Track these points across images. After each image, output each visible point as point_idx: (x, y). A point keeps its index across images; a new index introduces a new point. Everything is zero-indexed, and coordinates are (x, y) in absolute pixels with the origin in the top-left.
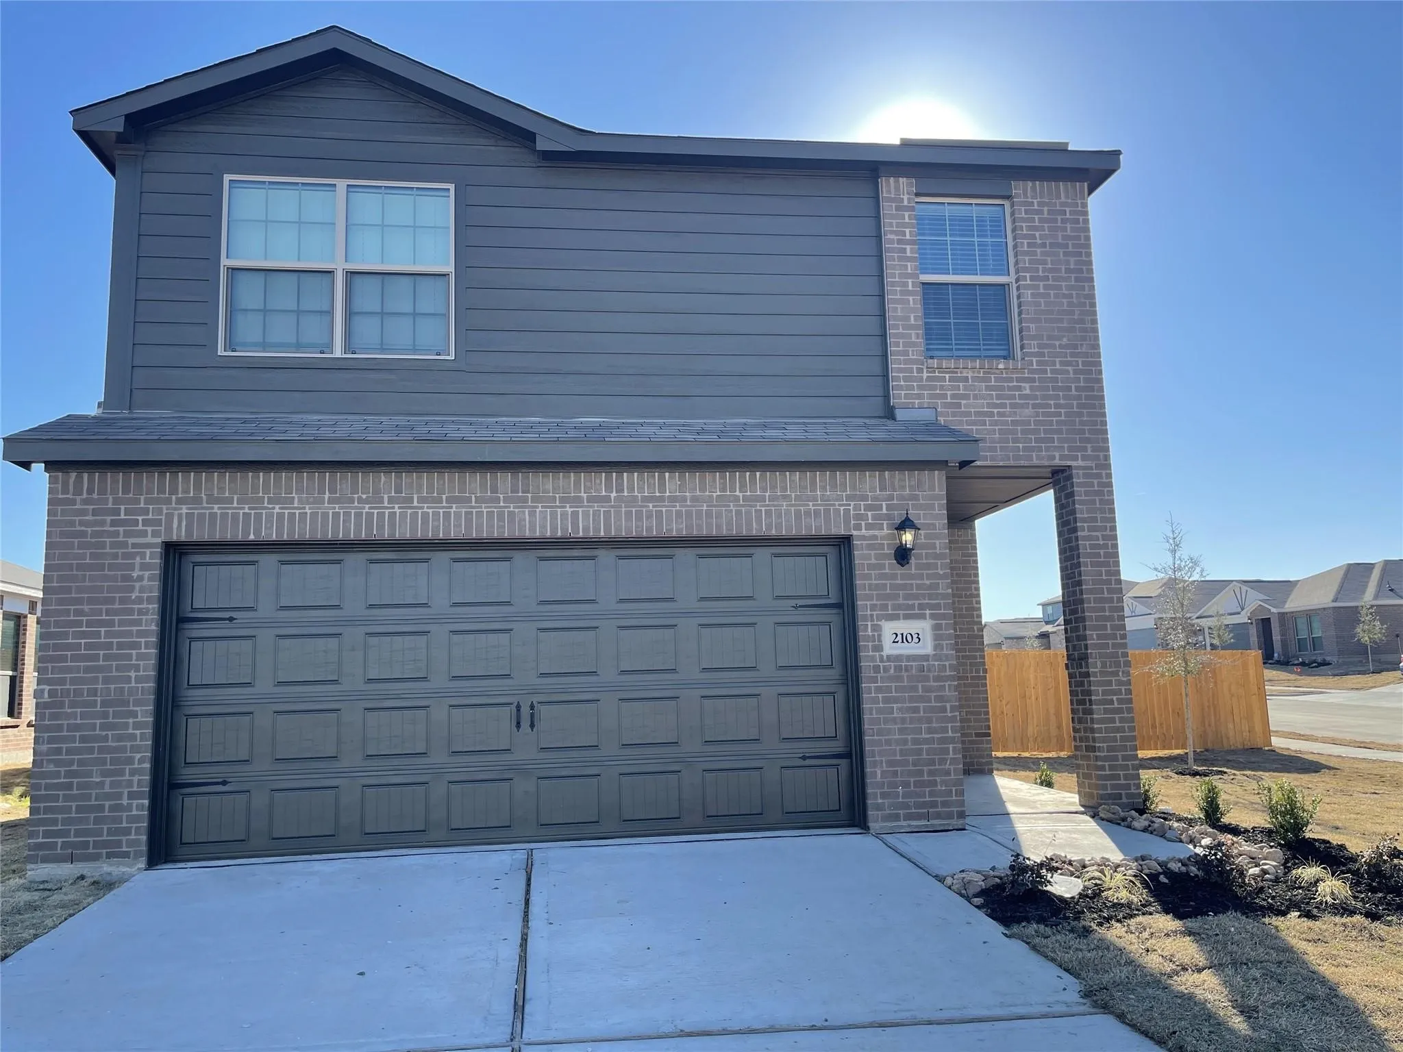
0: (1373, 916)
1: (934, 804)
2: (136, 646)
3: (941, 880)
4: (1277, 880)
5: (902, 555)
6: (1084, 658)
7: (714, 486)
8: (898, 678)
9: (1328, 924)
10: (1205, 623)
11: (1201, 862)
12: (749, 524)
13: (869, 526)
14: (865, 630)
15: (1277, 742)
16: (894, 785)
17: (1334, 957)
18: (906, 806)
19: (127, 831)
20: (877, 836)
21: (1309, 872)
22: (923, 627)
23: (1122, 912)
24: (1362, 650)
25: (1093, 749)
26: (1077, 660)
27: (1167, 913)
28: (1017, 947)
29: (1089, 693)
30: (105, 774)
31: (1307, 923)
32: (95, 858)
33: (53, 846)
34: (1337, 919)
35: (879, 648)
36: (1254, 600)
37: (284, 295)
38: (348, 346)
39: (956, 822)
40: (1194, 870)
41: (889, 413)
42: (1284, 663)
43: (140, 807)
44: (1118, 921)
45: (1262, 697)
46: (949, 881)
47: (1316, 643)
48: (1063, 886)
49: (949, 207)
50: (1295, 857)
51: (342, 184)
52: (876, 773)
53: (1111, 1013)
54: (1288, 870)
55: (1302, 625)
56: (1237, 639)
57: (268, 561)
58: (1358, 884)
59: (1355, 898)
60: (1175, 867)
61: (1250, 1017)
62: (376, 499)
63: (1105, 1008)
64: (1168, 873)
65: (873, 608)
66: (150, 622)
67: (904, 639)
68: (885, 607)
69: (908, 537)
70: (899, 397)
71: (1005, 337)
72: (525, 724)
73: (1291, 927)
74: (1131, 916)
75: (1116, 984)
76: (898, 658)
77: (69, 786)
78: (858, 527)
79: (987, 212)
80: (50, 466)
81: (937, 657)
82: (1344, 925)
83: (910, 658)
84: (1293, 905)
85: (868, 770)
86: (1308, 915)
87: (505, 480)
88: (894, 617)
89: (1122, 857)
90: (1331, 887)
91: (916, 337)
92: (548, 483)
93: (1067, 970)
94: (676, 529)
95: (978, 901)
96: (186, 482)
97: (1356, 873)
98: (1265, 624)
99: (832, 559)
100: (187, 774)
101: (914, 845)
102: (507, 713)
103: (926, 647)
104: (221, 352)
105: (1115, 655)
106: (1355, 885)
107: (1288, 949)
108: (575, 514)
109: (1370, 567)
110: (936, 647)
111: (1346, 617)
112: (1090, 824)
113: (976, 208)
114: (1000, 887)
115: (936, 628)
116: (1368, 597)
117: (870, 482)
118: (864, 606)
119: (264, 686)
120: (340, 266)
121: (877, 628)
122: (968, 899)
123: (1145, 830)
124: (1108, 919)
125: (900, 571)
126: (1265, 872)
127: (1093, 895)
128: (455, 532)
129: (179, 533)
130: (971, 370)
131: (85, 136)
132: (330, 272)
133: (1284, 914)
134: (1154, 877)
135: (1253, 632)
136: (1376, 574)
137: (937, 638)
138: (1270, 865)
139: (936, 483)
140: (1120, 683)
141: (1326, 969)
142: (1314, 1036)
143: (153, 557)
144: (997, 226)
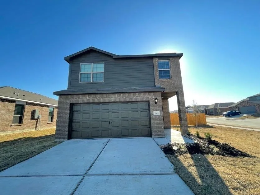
0: (223, 155)
1: (160, 134)
2: (67, 115)
3: (159, 146)
4: (207, 147)
5: (156, 103)
6: (181, 115)
7: (132, 95)
8: (155, 118)
9: (216, 157)
10: (199, 110)
11: (196, 144)
12: (137, 99)
13: (152, 99)
14: (151, 112)
15: (207, 124)
16: (155, 132)
17: (217, 164)
18: (157, 134)
19: (65, 136)
20: (153, 138)
21: (212, 146)
22: (159, 112)
23: (183, 153)
24: (217, 113)
25: (182, 127)
26: (180, 116)
27: (190, 153)
28: (166, 158)
29: (181, 120)
30: (63, 129)
31: (212, 156)
32: (62, 139)
33: (57, 137)
34: (217, 156)
35: (153, 114)
36: (205, 107)
37: (86, 76)
38: (93, 81)
39: (163, 137)
40: (194, 145)
41: (155, 86)
42: (208, 114)
43: (67, 133)
44: (182, 155)
45: (205, 118)
46: (160, 146)
47: (212, 112)
48: (175, 148)
49: (162, 61)
50: (210, 143)
51: (92, 64)
52: (153, 130)
53: (178, 174)
54: (209, 146)
55: (210, 110)
56: (203, 112)
57: (82, 105)
58: (220, 149)
59: (220, 151)
60: (192, 145)
61: (202, 178)
62: (93, 98)
63: (177, 173)
64: (190, 146)
65: (152, 109)
66: (68, 112)
67: (156, 113)
68: (154, 109)
69: (156, 101)
70: (156, 84)
71: (169, 76)
72: (110, 124)
73: (209, 157)
74: (184, 154)
75: (179, 168)
76: (155, 116)
77: (60, 131)
78: (150, 99)
79: (167, 62)
80: (59, 95)
81: (160, 115)
82: (218, 157)
83: (157, 116)
84: (210, 152)
85: (152, 130)
86: (212, 154)
87: (108, 95)
88: (155, 111)
89: (184, 143)
90: (216, 149)
91: (158, 77)
92: (113, 95)
93: (173, 164)
94: (127, 100)
95: (163, 150)
96: (73, 96)
97: (220, 147)
98: (206, 110)
99: (147, 104)
100: (73, 129)
101: (157, 140)
102: (108, 122)
103: (159, 114)
104: (79, 82)
105: (185, 115)
106: (219, 149)
107: (209, 162)
108: (116, 99)
109: (218, 104)
110: (161, 114)
111: (215, 109)
112: (181, 137)
113: (165, 61)
114: (166, 147)
115: (160, 112)
116: (218, 107)
117: (152, 94)
118: (151, 110)
119: (81, 119)
120: (92, 72)
121: (153, 112)
122: (162, 149)
123: (188, 138)
124: (180, 154)
125: (155, 105)
126: (205, 146)
127: (179, 149)
128: (102, 101)
129: (72, 102)
130: (165, 80)
131: (66, 60)
132: (91, 73)
133: (208, 154)
134: (188, 146)
135: (204, 111)
136: (219, 105)
137: (160, 113)
138: (206, 144)
139: (160, 94)
140: (185, 118)
141: (216, 168)
142: (215, 185)
143: (69, 105)
144: (168, 63)
